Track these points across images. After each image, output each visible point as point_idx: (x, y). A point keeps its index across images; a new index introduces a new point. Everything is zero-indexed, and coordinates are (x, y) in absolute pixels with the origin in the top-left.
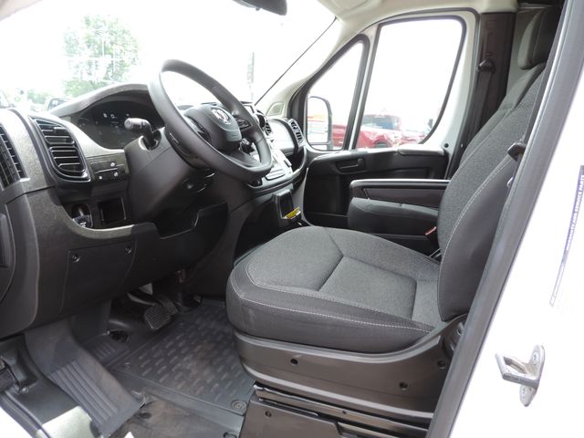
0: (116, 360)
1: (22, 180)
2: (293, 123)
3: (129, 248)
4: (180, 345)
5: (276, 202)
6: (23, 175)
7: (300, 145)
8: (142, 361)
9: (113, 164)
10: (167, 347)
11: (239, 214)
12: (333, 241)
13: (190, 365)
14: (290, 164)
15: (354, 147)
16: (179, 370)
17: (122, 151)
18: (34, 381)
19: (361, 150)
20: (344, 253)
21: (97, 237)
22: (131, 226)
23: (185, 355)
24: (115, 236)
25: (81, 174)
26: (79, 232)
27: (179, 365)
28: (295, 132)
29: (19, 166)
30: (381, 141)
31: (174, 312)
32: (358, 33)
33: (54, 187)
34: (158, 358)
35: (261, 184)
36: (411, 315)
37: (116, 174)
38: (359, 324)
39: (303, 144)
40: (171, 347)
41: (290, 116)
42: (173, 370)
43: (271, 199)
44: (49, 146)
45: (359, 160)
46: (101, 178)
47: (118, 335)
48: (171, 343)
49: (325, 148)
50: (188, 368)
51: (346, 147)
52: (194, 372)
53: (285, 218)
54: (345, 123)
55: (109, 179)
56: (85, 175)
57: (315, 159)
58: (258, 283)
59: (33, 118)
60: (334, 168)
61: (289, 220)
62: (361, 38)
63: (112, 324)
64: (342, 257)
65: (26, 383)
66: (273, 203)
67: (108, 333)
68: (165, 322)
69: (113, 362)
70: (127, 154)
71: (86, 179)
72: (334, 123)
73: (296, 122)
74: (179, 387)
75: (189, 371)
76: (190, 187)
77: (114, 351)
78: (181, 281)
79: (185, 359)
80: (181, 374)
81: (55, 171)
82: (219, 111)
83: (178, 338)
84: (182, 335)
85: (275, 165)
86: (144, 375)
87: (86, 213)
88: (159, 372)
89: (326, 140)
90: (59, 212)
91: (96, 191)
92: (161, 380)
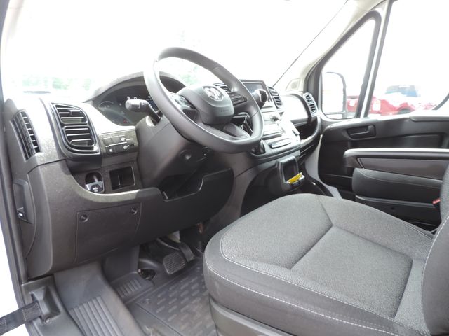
0: (140, 295)
1: (37, 155)
2: (308, 96)
3: (135, 209)
4: (193, 288)
5: (280, 168)
6: (38, 150)
7: (313, 115)
8: (160, 299)
9: (123, 139)
10: (182, 288)
11: (244, 179)
12: (324, 210)
13: (196, 308)
14: (298, 133)
15: (366, 115)
16: (186, 311)
17: (133, 128)
18: (57, 315)
19: (372, 118)
20: (333, 222)
21: (104, 201)
22: (137, 191)
23: (195, 298)
24: (121, 199)
25: (92, 148)
26: (86, 197)
27: (187, 307)
28: (309, 104)
29: (36, 144)
30: (405, 108)
31: (191, 259)
32: (368, 10)
33: (65, 160)
34: (173, 298)
35: (264, 152)
36: (394, 315)
37: (125, 147)
38: (323, 318)
39: (318, 114)
40: (185, 290)
41: (306, 89)
42: (182, 311)
43: (275, 165)
44: (62, 125)
45: (370, 127)
46: (111, 150)
47: (147, 273)
48: (186, 285)
49: (340, 116)
50: (194, 310)
51: (358, 115)
52: (198, 315)
53: (288, 182)
54: (358, 93)
55: (119, 152)
56: (96, 148)
57: (329, 127)
58: (226, 256)
59: (53, 104)
60: (345, 135)
61: (292, 185)
62: (372, 14)
63: (145, 264)
64: (330, 226)
65: (49, 316)
66: (277, 169)
67: (139, 271)
68: (179, 268)
69: (138, 296)
70: (137, 131)
71: (96, 152)
72: (348, 94)
73: (311, 96)
74: (183, 328)
75: (194, 314)
76: (188, 158)
77: (140, 287)
78: (201, 232)
79: (194, 302)
80: (187, 315)
81: (66, 147)
82: (212, 89)
83: (193, 281)
84: (196, 278)
85: (283, 134)
86: (157, 312)
87: (99, 180)
88: (170, 311)
89: (342, 110)
90: (68, 181)
91: (106, 162)
92: (170, 320)
